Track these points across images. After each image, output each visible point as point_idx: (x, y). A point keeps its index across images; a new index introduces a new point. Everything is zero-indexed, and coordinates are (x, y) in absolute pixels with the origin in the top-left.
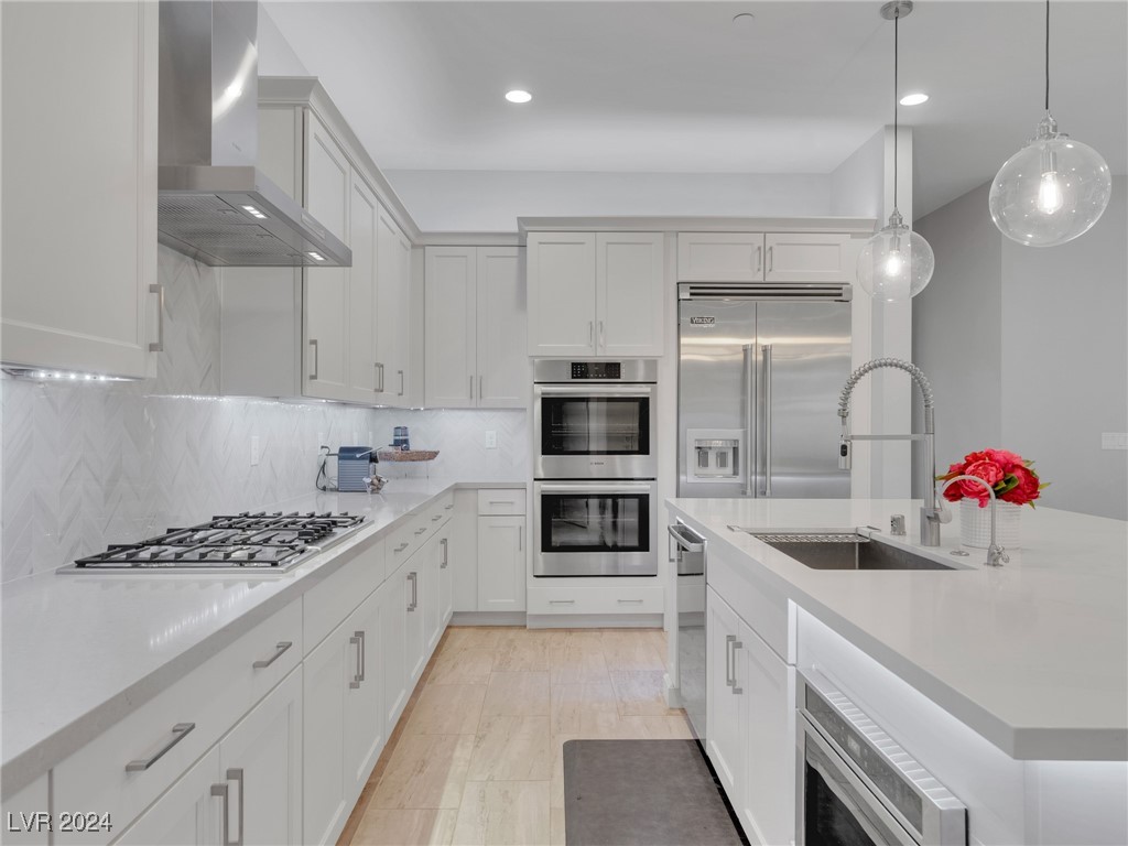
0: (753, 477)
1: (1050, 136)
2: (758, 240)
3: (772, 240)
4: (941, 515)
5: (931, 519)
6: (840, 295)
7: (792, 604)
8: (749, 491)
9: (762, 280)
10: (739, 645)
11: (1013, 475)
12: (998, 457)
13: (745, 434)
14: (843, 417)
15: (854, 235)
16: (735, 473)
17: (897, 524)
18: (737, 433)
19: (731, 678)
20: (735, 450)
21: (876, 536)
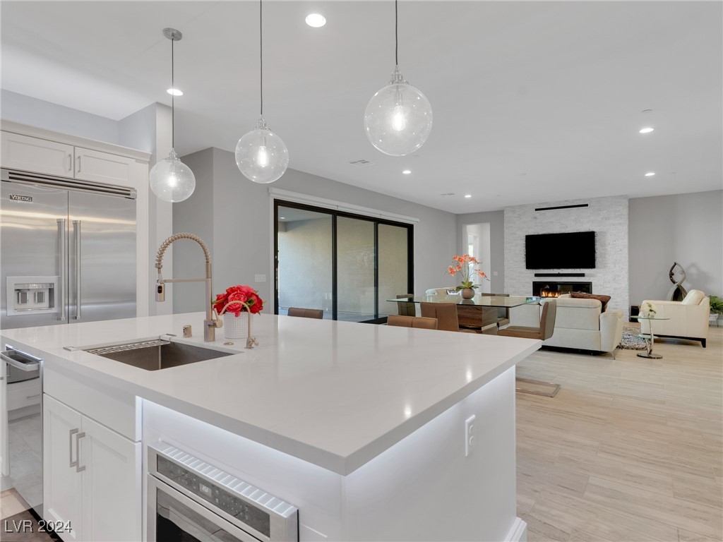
0: (67, 307)
1: (263, 128)
2: (70, 150)
3: (79, 152)
4: (217, 323)
5: (211, 325)
6: (129, 194)
7: (138, 399)
8: (63, 317)
9: (72, 177)
10: (83, 435)
11: (252, 298)
12: (244, 290)
13: (60, 280)
14: (159, 268)
15: (137, 161)
16: (51, 306)
17: (187, 331)
18: (53, 279)
19: (74, 459)
20: (51, 291)
21: (174, 340)
